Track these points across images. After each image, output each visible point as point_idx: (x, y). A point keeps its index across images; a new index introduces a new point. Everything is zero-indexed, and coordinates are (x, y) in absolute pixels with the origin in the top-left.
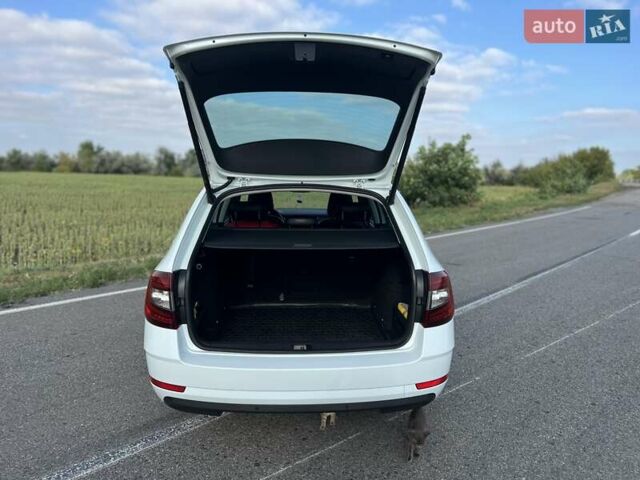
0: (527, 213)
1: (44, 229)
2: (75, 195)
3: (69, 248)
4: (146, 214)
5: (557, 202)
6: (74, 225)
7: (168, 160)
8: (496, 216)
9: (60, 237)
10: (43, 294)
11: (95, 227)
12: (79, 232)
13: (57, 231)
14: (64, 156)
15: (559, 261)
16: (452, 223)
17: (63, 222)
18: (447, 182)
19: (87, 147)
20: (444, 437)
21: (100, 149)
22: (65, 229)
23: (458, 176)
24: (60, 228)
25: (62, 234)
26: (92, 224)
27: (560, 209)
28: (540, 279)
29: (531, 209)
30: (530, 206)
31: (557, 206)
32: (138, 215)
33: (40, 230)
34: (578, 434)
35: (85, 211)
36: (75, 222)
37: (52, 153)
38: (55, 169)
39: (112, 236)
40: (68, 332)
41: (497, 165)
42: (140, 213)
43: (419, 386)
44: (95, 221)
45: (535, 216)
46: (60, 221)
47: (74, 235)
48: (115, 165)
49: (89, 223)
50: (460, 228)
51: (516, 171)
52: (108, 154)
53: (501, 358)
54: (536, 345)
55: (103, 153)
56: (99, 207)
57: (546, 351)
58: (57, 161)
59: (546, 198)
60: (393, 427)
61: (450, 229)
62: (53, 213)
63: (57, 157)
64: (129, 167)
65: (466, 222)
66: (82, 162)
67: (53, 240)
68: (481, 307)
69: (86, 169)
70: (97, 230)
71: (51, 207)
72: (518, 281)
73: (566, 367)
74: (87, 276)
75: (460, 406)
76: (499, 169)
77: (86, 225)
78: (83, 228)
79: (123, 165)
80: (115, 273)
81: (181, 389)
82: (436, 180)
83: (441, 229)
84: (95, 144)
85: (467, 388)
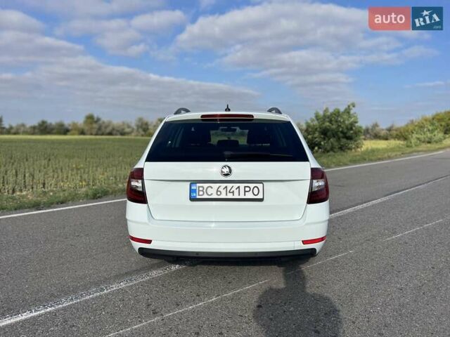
0: (396, 155)
1: (62, 170)
2: (82, 149)
3: (78, 182)
4: (129, 160)
5: (420, 149)
6: (81, 168)
7: (144, 126)
8: (373, 158)
9: (72, 175)
10: (62, 203)
11: (94, 169)
12: (84, 173)
13: (70, 172)
14: (74, 124)
15: (417, 184)
16: (340, 162)
17: (74, 166)
18: (337, 135)
19: (90, 119)
20: (325, 284)
21: (98, 119)
22: (75, 171)
23: (345, 131)
24: (72, 170)
25: (73, 173)
26: (93, 167)
27: (421, 153)
28: (402, 195)
29: (399, 153)
30: (399, 151)
31: (419, 151)
32: (123, 161)
33: (59, 171)
34: (420, 285)
35: (88, 159)
36: (82, 165)
37: (67, 122)
38: (68, 133)
39: (106, 173)
40: (78, 223)
41: (376, 125)
42: (125, 160)
43: (305, 242)
44: (95, 165)
45: (402, 157)
46: (72, 165)
47: (81, 173)
48: (108, 130)
49: (91, 166)
50: (346, 165)
51: (389, 130)
52: (104, 122)
53: (369, 240)
54: (395, 233)
55: (101, 122)
56: (97, 156)
57: (402, 237)
58: (70, 128)
59: (411, 147)
60: (290, 277)
61: (339, 165)
62: (67, 160)
63: (70, 125)
64: (118, 131)
65: (350, 161)
66: (86, 128)
67: (67, 177)
68: (357, 211)
69: (89, 132)
70: (97, 170)
71: (66, 156)
72: (385, 196)
73: (415, 246)
74: (90, 193)
75: (337, 267)
76: (377, 128)
77: (89, 167)
78: (87, 170)
79: (113, 129)
80: (108, 191)
81: (149, 242)
82: (329, 134)
83: (333, 166)
84: (95, 116)
85: (343, 257)
